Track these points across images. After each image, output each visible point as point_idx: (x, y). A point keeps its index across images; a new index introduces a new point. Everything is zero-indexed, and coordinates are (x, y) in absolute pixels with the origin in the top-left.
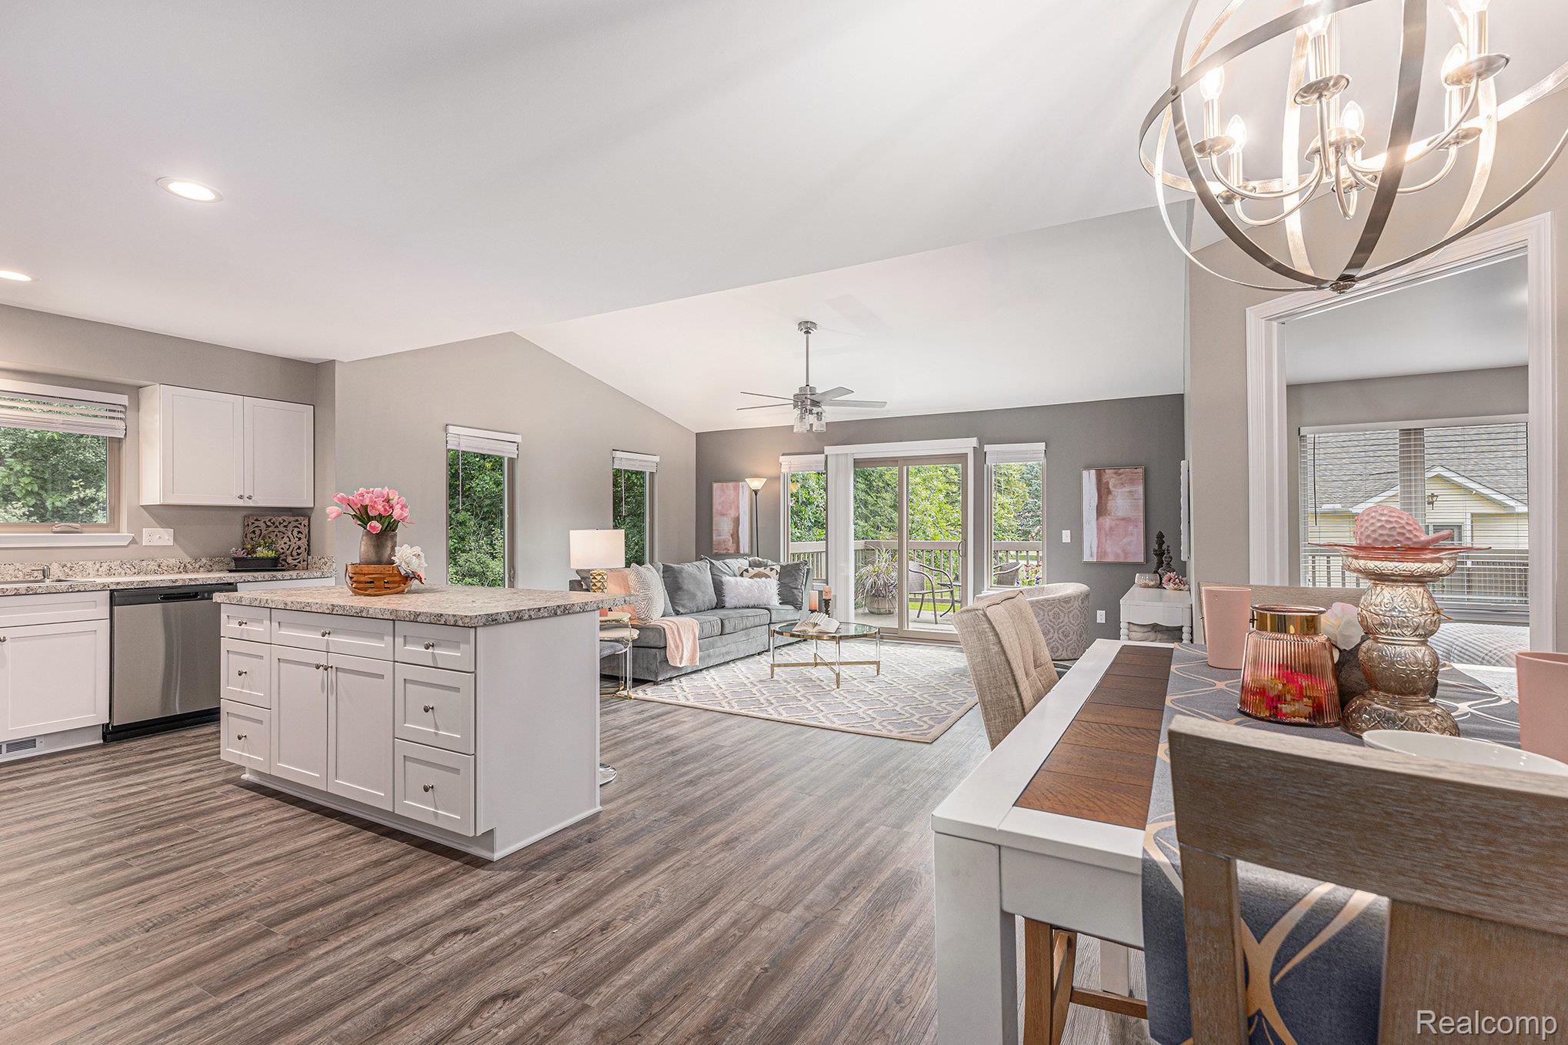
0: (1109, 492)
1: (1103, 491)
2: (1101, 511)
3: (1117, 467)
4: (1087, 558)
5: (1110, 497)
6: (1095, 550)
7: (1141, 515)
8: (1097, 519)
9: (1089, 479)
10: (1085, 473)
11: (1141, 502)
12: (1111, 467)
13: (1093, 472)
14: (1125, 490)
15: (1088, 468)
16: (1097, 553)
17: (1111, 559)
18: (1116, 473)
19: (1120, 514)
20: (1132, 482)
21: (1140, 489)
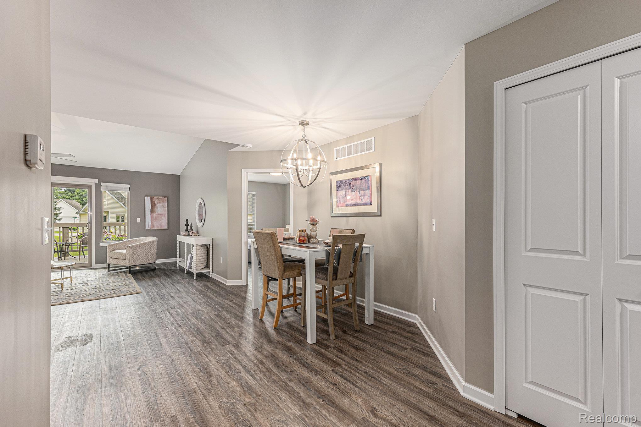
0: (155, 205)
1: (153, 205)
2: (152, 211)
3: (158, 197)
4: (147, 228)
5: (156, 207)
6: (150, 225)
7: (166, 213)
8: (151, 214)
9: (148, 200)
10: (146, 198)
11: (166, 209)
12: (156, 196)
13: (149, 197)
14: (160, 204)
15: (147, 196)
16: (151, 226)
17: (156, 228)
18: (158, 198)
19: (159, 213)
20: (163, 202)
21: (166, 204)
